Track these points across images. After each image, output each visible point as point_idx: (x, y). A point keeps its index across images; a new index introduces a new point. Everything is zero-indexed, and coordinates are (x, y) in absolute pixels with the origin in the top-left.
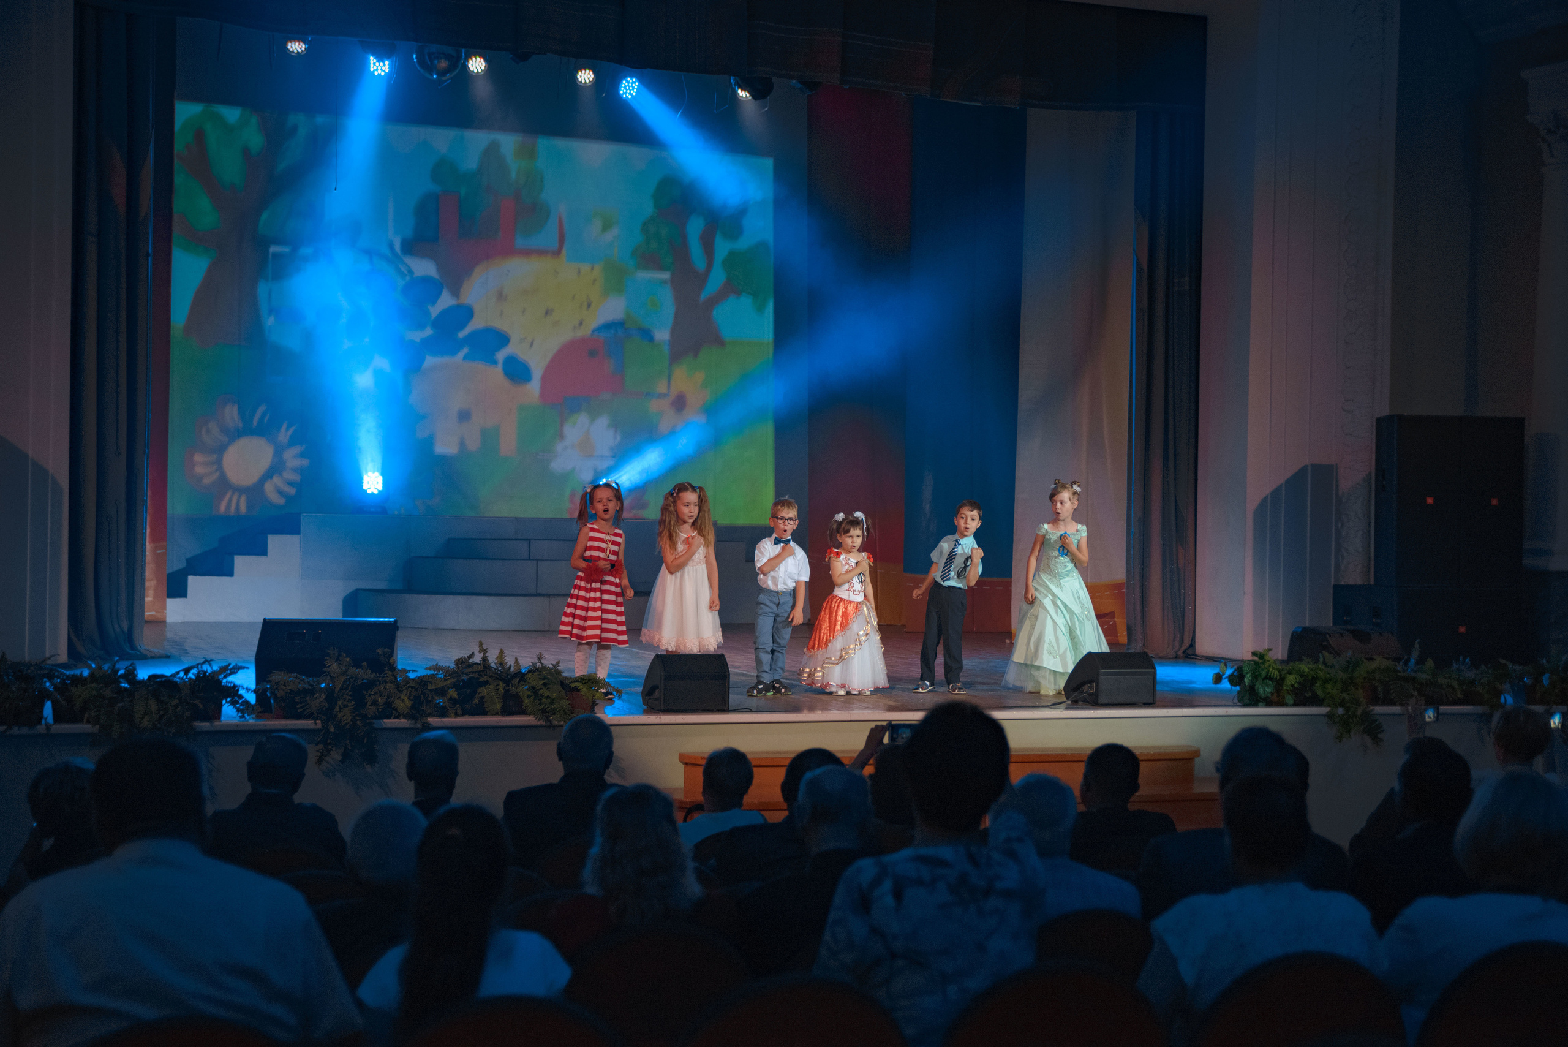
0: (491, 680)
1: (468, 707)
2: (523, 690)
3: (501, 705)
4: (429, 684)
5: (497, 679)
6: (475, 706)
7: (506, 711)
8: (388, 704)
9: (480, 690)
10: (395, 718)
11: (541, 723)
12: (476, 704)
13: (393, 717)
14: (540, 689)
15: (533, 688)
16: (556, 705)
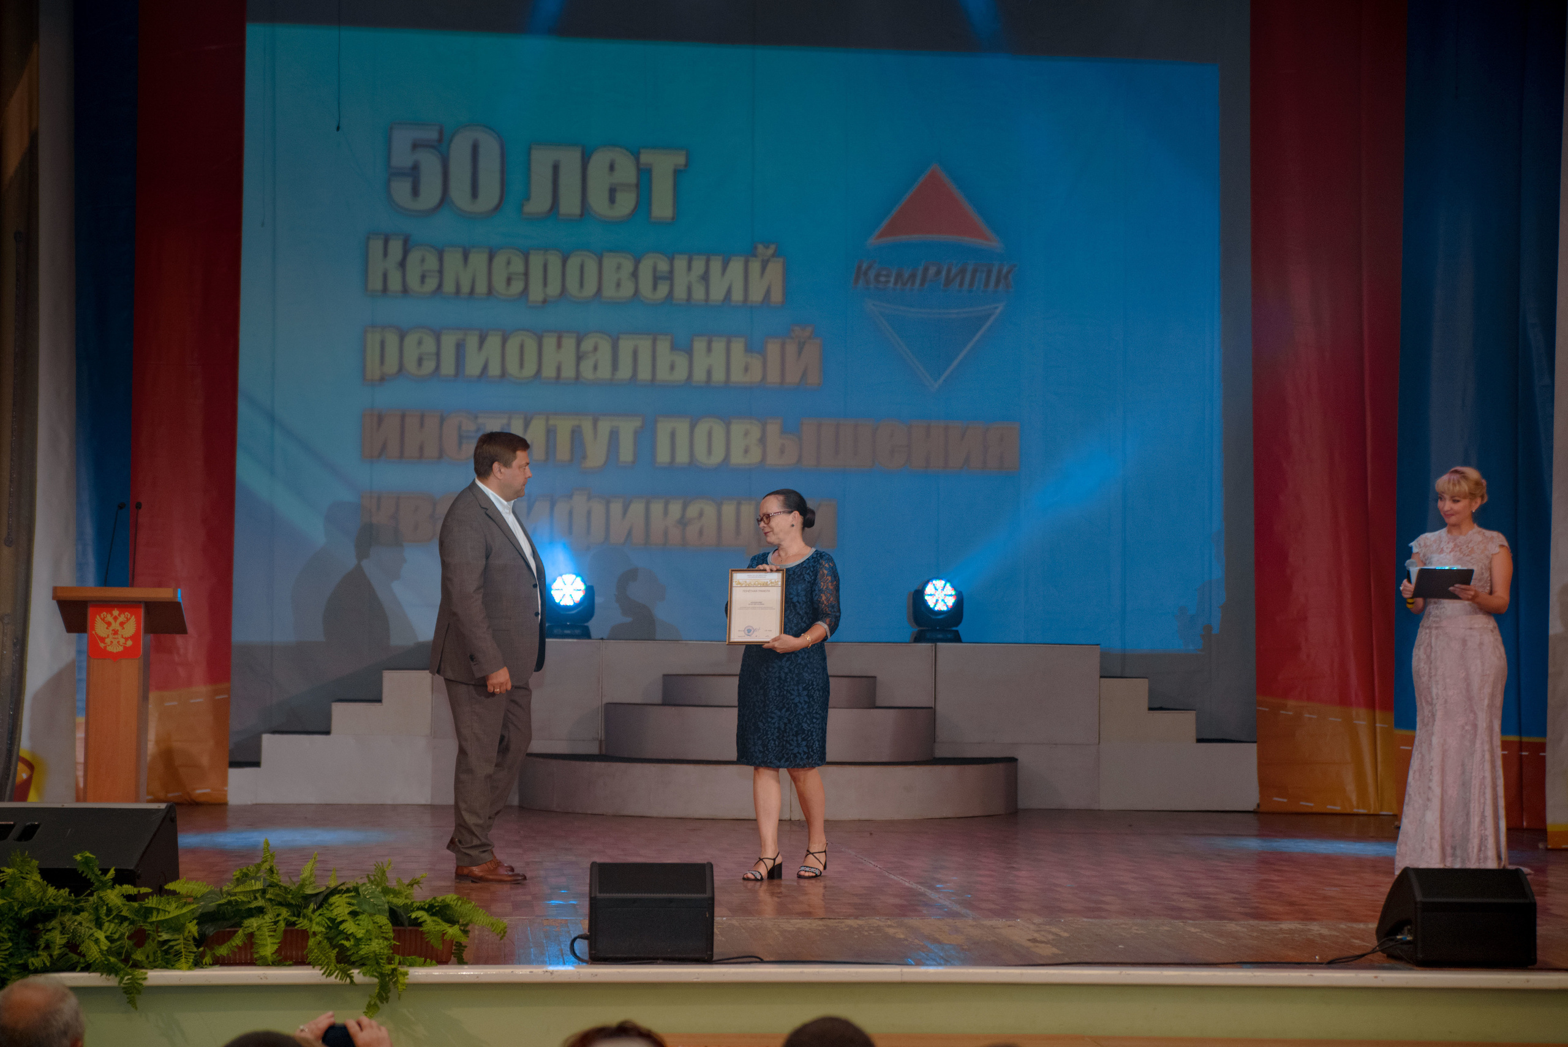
0: (268, 905)
1: (223, 951)
2: (315, 924)
3: (276, 947)
4: (155, 913)
5: (280, 904)
6: (236, 950)
7: (282, 959)
8: (73, 946)
9: (247, 922)
10: (83, 970)
11: (332, 979)
12: (237, 946)
13: (79, 969)
14: (343, 921)
15: (329, 919)
16: (364, 950)
